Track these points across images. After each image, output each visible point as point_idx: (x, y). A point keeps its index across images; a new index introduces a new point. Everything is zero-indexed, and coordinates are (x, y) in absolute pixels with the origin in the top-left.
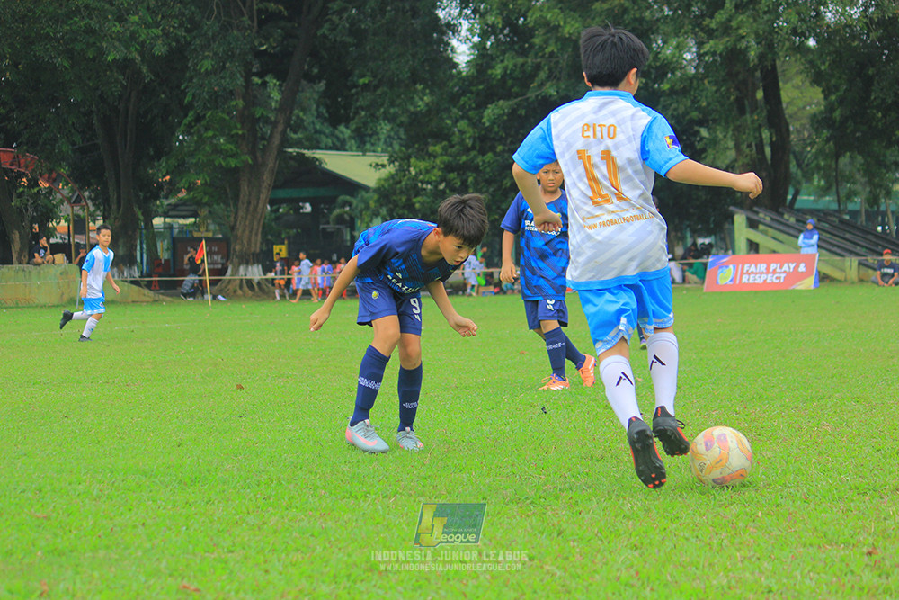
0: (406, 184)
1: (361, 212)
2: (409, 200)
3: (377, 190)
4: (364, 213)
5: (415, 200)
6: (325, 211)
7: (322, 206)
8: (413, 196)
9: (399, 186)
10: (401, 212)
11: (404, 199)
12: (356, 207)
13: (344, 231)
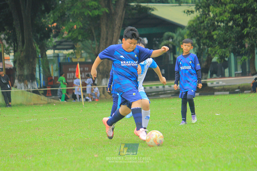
0: (208, 23)
1: (179, 42)
2: (209, 33)
3: (189, 27)
4: (181, 43)
5: (213, 33)
6: (157, 43)
7: (155, 39)
8: (212, 31)
9: (202, 24)
10: (204, 41)
11: (206, 33)
12: (177, 39)
13: (169, 55)
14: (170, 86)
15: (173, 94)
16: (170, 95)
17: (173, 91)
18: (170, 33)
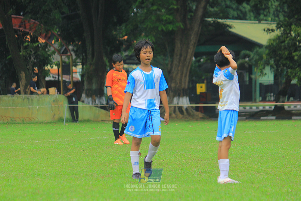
0: (288, 43)
1: (256, 62)
2: (290, 54)
4: (259, 62)
5: (294, 54)
8: (293, 51)
9: (283, 44)
10: (284, 62)
11: (286, 53)
13: (245, 75)
14: (245, 108)
15: (248, 117)
16: (244, 118)
17: (247, 113)
18: (248, 52)
